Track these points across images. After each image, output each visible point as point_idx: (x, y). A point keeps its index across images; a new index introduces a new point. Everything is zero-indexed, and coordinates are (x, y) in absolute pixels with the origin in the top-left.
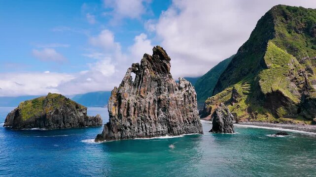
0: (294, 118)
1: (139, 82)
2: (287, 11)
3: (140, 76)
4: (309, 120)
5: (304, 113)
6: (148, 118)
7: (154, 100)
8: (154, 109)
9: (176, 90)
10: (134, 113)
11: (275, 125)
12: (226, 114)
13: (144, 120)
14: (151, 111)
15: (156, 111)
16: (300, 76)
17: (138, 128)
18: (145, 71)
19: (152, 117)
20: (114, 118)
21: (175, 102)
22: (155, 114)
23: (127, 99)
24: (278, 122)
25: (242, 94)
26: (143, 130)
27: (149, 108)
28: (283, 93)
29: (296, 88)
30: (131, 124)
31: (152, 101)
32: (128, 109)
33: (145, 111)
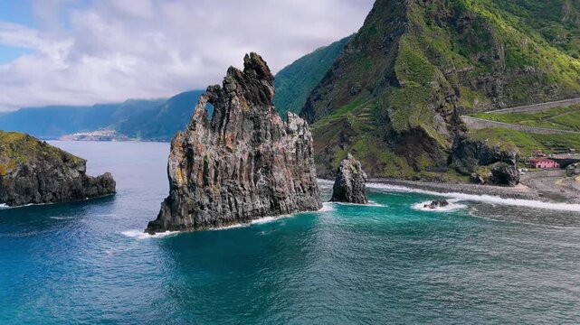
0: (442, 172)
1: (221, 122)
3: (223, 110)
4: (464, 174)
5: (457, 163)
6: (240, 188)
7: (250, 155)
8: (249, 171)
9: (284, 135)
10: (215, 180)
11: (414, 183)
12: (355, 172)
13: (233, 192)
14: (243, 175)
15: (252, 174)
16: (447, 101)
17: (223, 207)
18: (233, 101)
19: (246, 184)
20: (181, 192)
21: (281, 157)
22: (250, 180)
23: (203, 154)
24: (418, 179)
25: (358, 131)
26: (231, 209)
27: (241, 171)
28: (427, 131)
29: (444, 123)
30: (211, 200)
31: (245, 158)
32: (206, 173)
33: (234, 176)
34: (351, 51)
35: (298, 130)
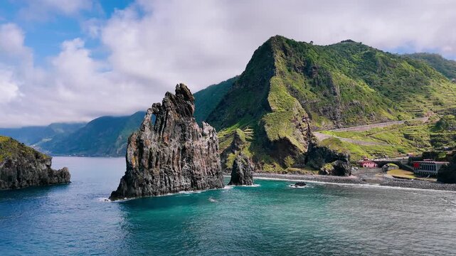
0: (302, 168)
1: (161, 127)
2: (287, 45)
3: (162, 119)
4: (316, 169)
5: (312, 162)
6: (172, 170)
7: (179, 149)
8: (178, 159)
9: (200, 136)
10: (156, 165)
11: (284, 175)
12: (246, 164)
13: (168, 172)
14: (175, 162)
15: (180, 161)
16: (303, 121)
17: (161, 183)
18: (169, 114)
19: (176, 167)
20: (135, 171)
21: (199, 151)
22: (178, 166)
23: (149, 147)
24: (286, 173)
25: (244, 141)
26: (166, 185)
27: (173, 159)
28: (291, 140)
29: (302, 136)
30: (153, 178)
31: (176, 151)
32: (150, 160)
33: (169, 162)
34: (237, 87)
35: (209, 134)
